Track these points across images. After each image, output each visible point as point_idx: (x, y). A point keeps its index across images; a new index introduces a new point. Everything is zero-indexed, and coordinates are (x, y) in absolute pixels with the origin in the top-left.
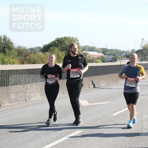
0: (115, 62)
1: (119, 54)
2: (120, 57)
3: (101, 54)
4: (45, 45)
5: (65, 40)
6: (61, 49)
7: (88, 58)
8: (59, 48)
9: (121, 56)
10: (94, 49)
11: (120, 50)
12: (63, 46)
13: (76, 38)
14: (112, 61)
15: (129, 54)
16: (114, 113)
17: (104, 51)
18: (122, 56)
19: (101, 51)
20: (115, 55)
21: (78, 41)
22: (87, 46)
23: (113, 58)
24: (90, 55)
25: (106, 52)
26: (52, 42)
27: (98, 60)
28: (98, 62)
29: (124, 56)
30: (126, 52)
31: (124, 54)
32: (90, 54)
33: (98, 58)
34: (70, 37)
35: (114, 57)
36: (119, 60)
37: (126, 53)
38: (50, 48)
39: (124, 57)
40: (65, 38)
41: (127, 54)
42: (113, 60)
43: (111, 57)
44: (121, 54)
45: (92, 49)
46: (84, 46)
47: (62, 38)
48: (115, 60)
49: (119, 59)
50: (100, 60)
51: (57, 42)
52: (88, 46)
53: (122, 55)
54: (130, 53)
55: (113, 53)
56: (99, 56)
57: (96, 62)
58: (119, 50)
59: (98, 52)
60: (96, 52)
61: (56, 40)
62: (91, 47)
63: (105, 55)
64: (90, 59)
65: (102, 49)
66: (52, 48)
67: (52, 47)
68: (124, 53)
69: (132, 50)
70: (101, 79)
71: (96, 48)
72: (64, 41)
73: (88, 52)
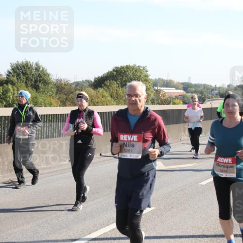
0: (202, 103)
1: (208, 91)
2: (210, 96)
3: (182, 92)
4: (97, 77)
5: (128, 70)
6: (121, 83)
7: (162, 98)
8: (118, 82)
9: (211, 94)
10: (171, 84)
11: (210, 86)
12: (124, 79)
13: (144, 68)
15: (224, 92)
16: (202, 180)
17: (186, 87)
18: (213, 95)
19: (181, 87)
20: (202, 93)
21: (147, 72)
22: (159, 79)
24: (165, 93)
25: (189, 89)
26: (108, 73)
27: (177, 101)
28: (177, 104)
29: (216, 95)
30: (219, 88)
31: (217, 92)
32: (165, 91)
33: (176, 97)
34: (135, 65)
35: (200, 95)
36: (208, 101)
37: (219, 90)
38: (106, 83)
40: (127, 67)
41: (221, 92)
45: (168, 84)
46: (156, 79)
47: (122, 68)
48: (202, 100)
49: (209, 98)
50: (180, 100)
51: (115, 73)
52: (162, 80)
53: (213, 92)
54: (225, 90)
55: (200, 89)
56: (178, 95)
57: (174, 104)
58: (208, 85)
59: (177, 88)
60: (174, 89)
61: (114, 70)
62: (167, 81)
63: (187, 92)
64: (165, 98)
65: (182, 83)
66: (108, 83)
67: (108, 81)
68: (216, 90)
69: (229, 86)
70: (182, 129)
71: (174, 82)
72: (125, 72)
73: (162, 88)
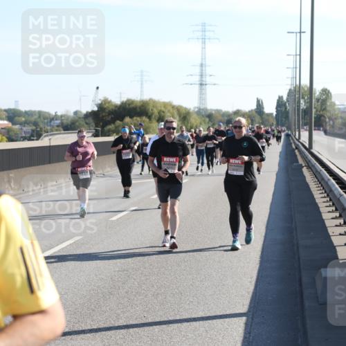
0: (37, 140)
1: (46, 121)
2: (49, 128)
3: (5, 123)
9: (50, 125)
11: (49, 114)
14: (30, 137)
15: (69, 122)
17: (12, 116)
18: (53, 127)
19: (5, 117)
20: (37, 124)
23: (33, 131)
25: (17, 118)
29: (58, 126)
30: (62, 116)
31: (58, 122)
35: (34, 128)
36: (46, 136)
37: (62, 120)
39: (56, 128)
41: (65, 122)
42: (32, 136)
43: (28, 129)
44: (50, 122)
48: (37, 135)
49: (48, 132)
50: (3, 136)
53: (52, 123)
54: (70, 120)
55: (33, 119)
58: (46, 112)
63: (14, 123)
68: (56, 120)
69: (76, 113)
